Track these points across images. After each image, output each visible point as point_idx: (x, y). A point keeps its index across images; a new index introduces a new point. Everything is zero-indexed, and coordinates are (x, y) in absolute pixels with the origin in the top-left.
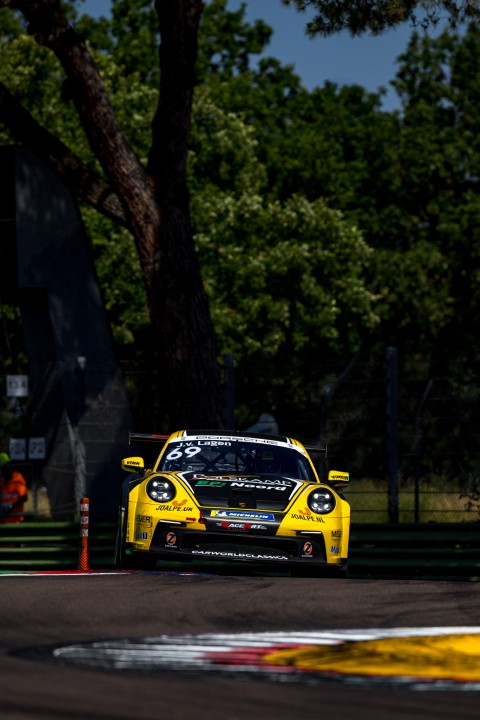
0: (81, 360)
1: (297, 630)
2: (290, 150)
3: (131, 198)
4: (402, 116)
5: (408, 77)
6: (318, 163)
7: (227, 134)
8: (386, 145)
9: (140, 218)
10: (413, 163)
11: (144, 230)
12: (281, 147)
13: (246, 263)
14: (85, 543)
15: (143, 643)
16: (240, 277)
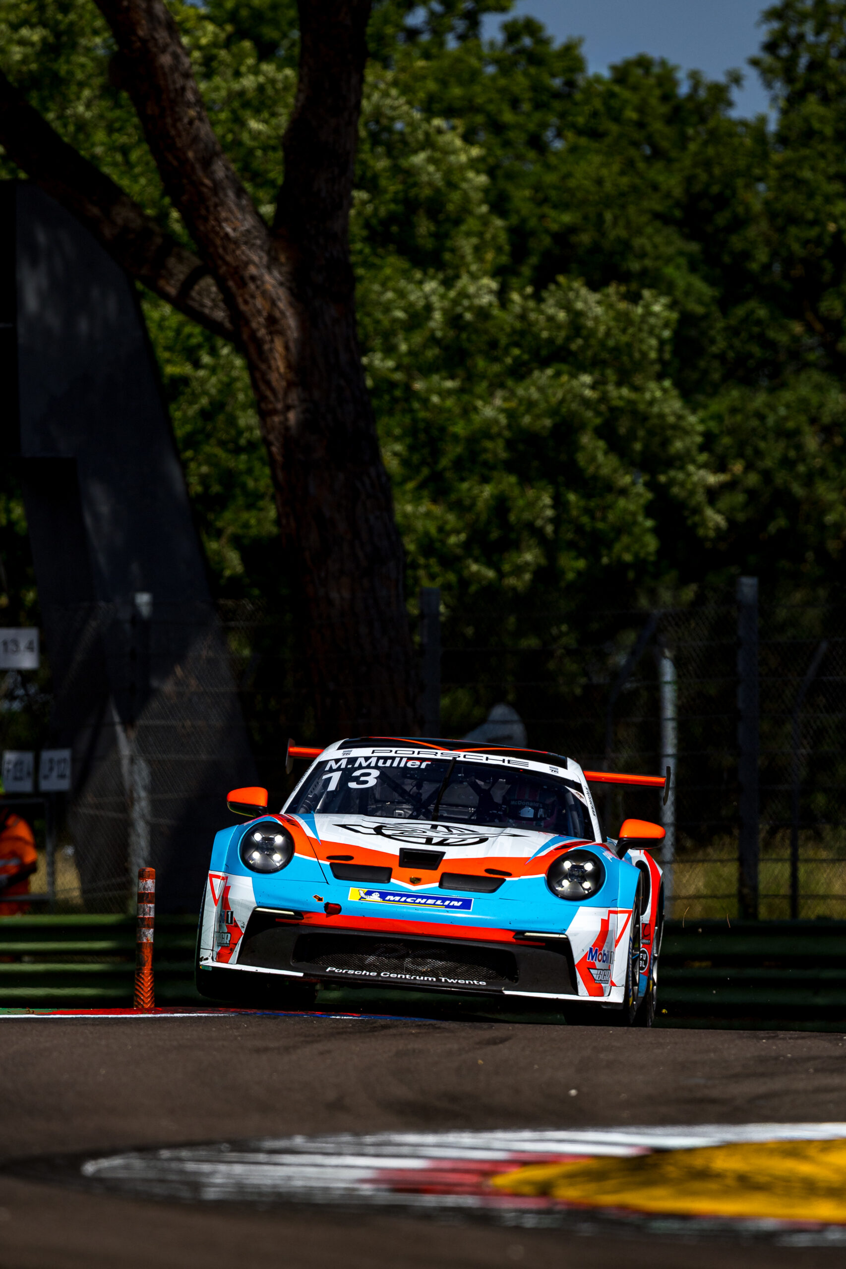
0: (143, 599)
1: (559, 1127)
2: (553, 194)
3: (242, 283)
4: (772, 126)
5: (784, 52)
6: (608, 216)
7: (430, 160)
8: (740, 182)
9: (258, 324)
10: (793, 219)
11: (266, 347)
12: (537, 188)
13: (467, 411)
14: (147, 955)
15: (258, 1150)
16: (456, 438)
